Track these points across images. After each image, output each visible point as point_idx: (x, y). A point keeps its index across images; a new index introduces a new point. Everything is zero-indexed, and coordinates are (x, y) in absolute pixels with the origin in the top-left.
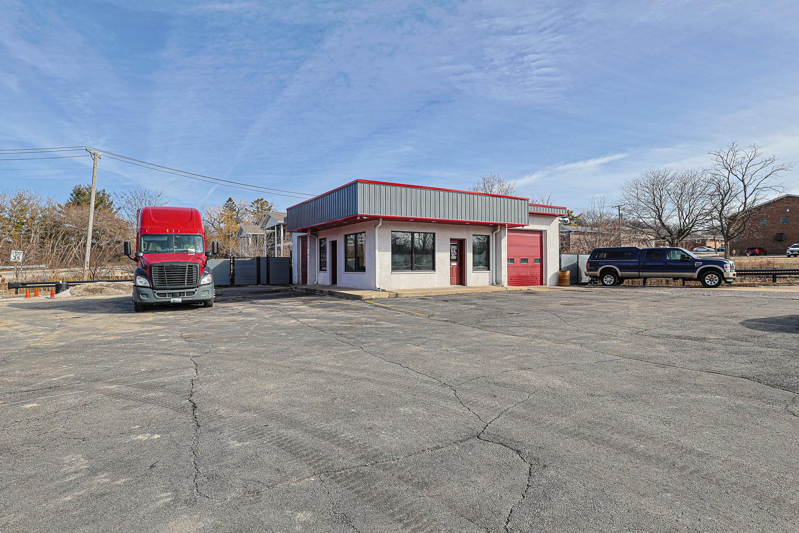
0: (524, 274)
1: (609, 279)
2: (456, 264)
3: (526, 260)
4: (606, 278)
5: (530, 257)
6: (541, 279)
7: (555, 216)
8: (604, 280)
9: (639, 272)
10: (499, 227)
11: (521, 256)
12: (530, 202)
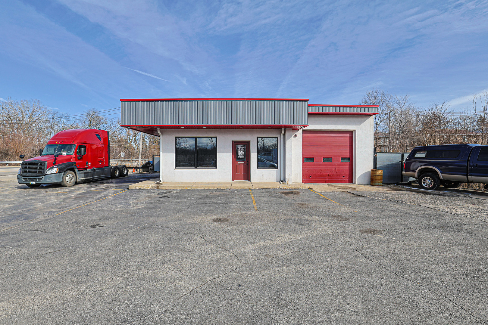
0: (328, 172)
1: (428, 181)
2: (243, 163)
3: (328, 159)
4: (424, 180)
5: (334, 156)
6: (349, 177)
7: (369, 115)
8: (423, 181)
9: (467, 175)
10: (283, 129)
11: (324, 155)
12: (309, 103)
